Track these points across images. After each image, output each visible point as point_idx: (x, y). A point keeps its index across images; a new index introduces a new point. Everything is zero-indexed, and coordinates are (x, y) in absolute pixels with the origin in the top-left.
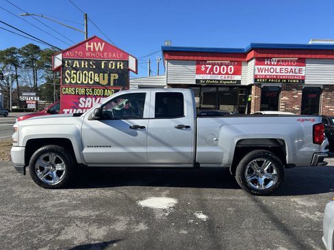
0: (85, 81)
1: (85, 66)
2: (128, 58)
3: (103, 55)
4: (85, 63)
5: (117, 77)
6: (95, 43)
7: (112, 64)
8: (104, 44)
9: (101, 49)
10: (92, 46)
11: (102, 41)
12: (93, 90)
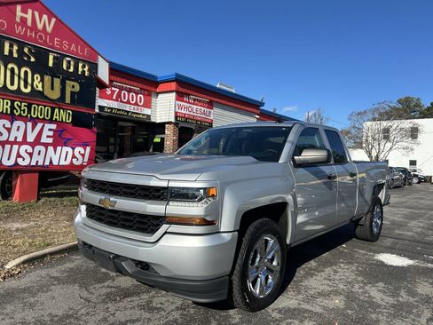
0: (12, 84)
1: (11, 52)
2: (97, 59)
3: (52, 40)
4: (11, 46)
5: (77, 88)
6: (37, 14)
7: (69, 62)
8: (54, 20)
9: (49, 29)
10: (29, 16)
11: (51, 15)
12: (29, 107)
